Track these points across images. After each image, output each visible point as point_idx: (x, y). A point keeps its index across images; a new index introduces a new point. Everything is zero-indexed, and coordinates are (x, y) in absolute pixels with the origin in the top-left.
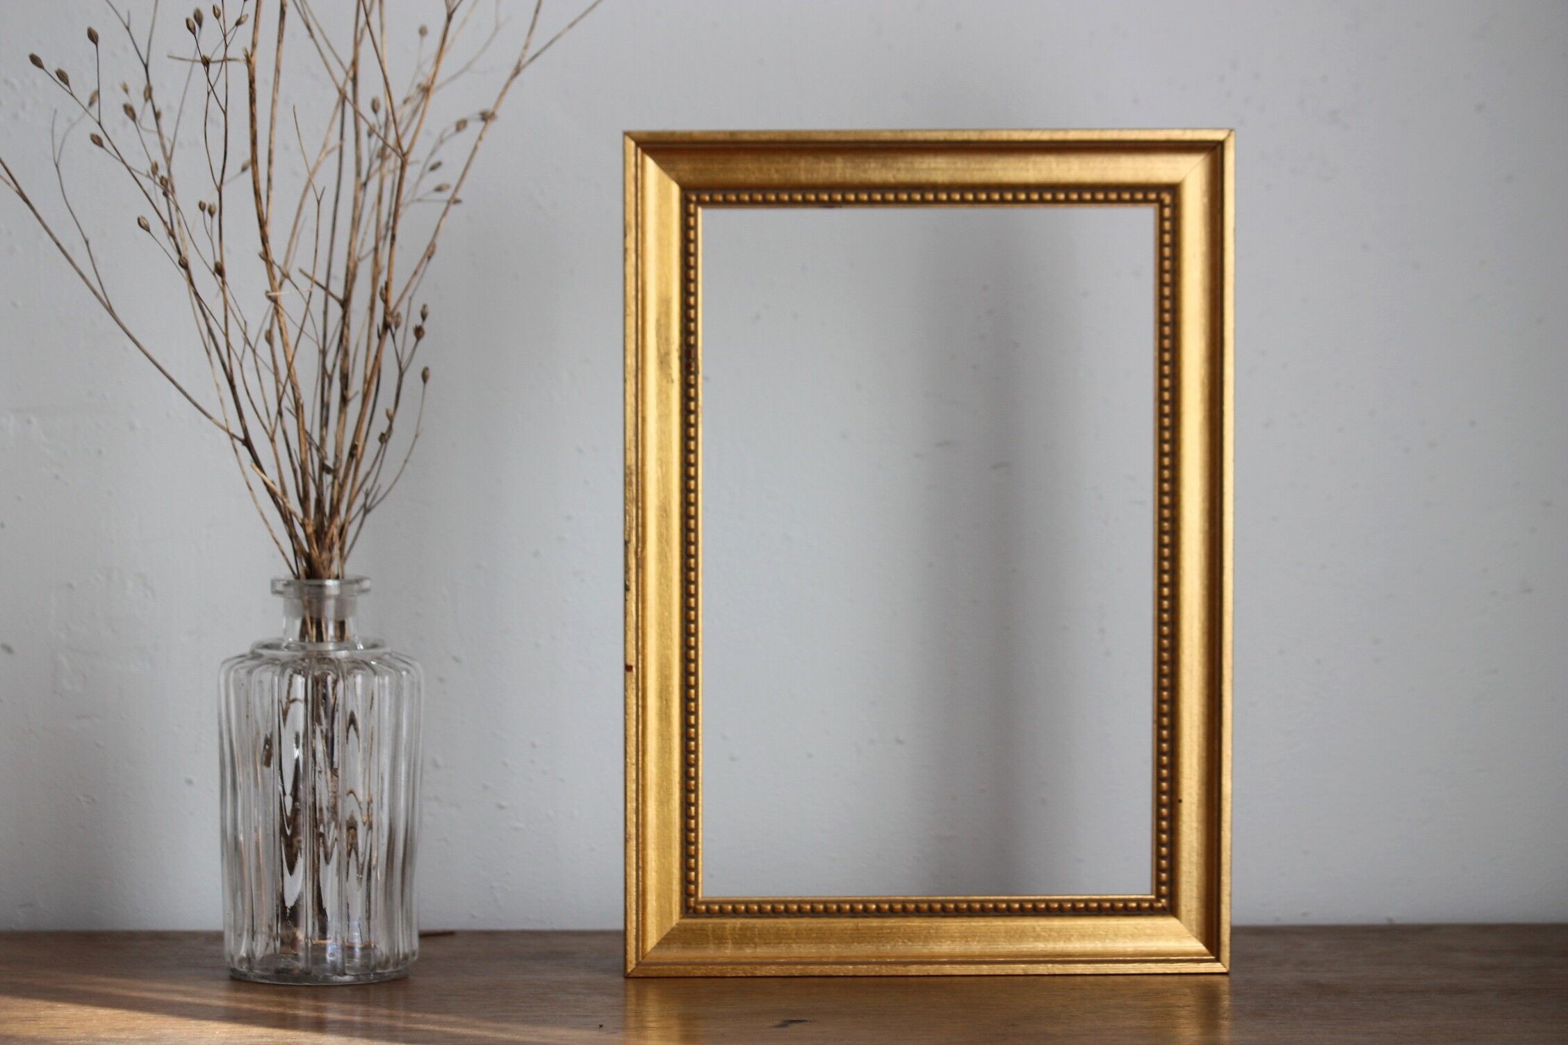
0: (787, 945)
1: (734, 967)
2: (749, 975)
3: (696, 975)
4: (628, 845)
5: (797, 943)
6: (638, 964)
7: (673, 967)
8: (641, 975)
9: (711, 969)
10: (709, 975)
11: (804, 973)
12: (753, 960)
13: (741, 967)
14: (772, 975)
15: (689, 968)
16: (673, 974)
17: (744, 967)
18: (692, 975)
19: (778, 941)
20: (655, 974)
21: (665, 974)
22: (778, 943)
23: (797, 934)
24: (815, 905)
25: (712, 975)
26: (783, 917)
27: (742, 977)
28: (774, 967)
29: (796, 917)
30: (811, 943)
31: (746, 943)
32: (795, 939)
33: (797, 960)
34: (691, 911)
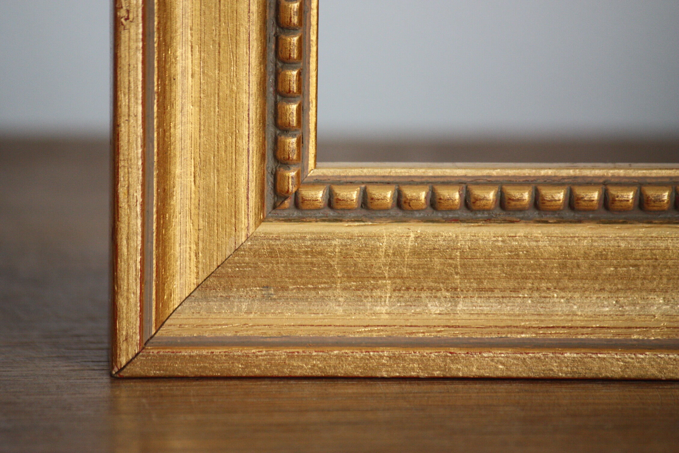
0: (536, 294)
1: (397, 352)
2: (437, 373)
3: (299, 373)
4: (124, 36)
5: (563, 289)
6: (144, 344)
7: (237, 352)
8: (152, 373)
9: (338, 357)
10: (331, 372)
11: (582, 371)
12: (446, 334)
13: (418, 353)
14: (498, 374)
15: (281, 353)
16: (239, 369)
17: (425, 352)
18: (287, 372)
19: (512, 284)
20: (190, 370)
21: (217, 369)
22: (514, 290)
23: (563, 266)
24: (613, 191)
25: (341, 372)
26: (527, 220)
27: (417, 379)
28: (501, 354)
29: (561, 221)
30: (602, 290)
31: (430, 289)
32: (558, 281)
33: (563, 334)
34: (288, 203)
